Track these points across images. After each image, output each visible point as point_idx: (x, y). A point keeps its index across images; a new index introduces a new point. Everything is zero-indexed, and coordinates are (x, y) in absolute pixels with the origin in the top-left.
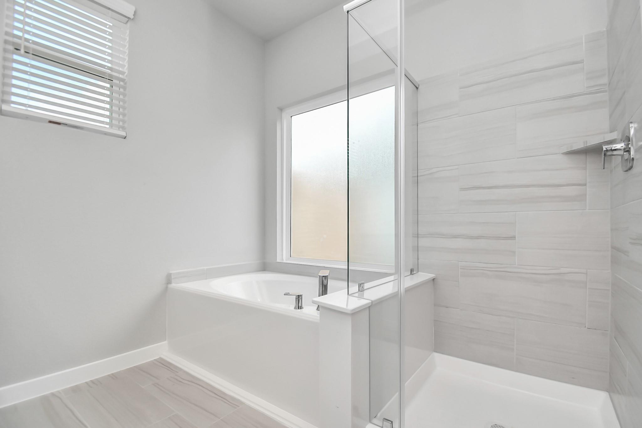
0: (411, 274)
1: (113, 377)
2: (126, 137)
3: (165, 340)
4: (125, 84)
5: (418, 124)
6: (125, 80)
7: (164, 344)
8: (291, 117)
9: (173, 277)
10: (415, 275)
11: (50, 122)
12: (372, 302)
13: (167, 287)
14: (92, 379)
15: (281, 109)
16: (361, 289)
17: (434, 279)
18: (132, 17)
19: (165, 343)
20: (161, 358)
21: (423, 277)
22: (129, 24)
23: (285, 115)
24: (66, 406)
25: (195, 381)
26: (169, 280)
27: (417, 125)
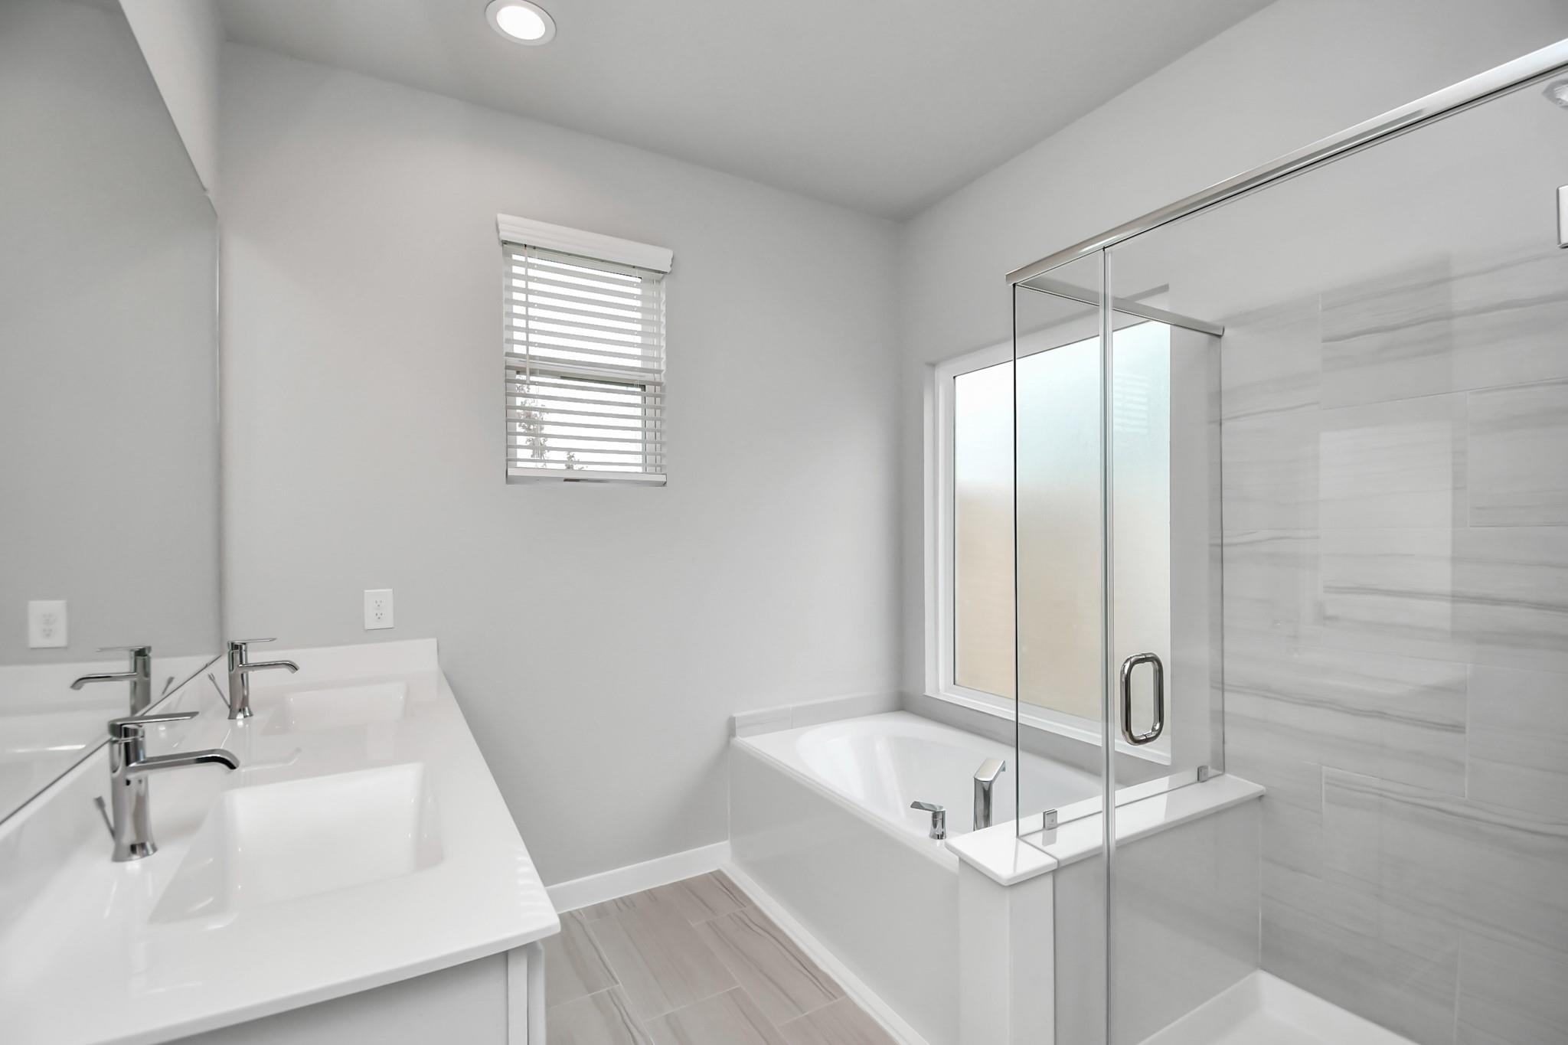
0: (1198, 779)
1: (651, 895)
2: (665, 483)
3: (726, 839)
4: (662, 390)
5: (1223, 422)
6: (663, 383)
7: (725, 845)
8: (954, 377)
9: (737, 724)
10: (1211, 781)
11: (566, 480)
12: (1058, 862)
13: (728, 742)
14: (622, 896)
15: (933, 365)
16: (1050, 823)
17: (1261, 797)
18: (668, 269)
19: (727, 843)
20: (719, 872)
21: (1232, 788)
22: (664, 284)
23: (942, 374)
24: (590, 940)
25: (770, 929)
26: (731, 729)
27: (1219, 423)
